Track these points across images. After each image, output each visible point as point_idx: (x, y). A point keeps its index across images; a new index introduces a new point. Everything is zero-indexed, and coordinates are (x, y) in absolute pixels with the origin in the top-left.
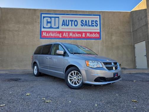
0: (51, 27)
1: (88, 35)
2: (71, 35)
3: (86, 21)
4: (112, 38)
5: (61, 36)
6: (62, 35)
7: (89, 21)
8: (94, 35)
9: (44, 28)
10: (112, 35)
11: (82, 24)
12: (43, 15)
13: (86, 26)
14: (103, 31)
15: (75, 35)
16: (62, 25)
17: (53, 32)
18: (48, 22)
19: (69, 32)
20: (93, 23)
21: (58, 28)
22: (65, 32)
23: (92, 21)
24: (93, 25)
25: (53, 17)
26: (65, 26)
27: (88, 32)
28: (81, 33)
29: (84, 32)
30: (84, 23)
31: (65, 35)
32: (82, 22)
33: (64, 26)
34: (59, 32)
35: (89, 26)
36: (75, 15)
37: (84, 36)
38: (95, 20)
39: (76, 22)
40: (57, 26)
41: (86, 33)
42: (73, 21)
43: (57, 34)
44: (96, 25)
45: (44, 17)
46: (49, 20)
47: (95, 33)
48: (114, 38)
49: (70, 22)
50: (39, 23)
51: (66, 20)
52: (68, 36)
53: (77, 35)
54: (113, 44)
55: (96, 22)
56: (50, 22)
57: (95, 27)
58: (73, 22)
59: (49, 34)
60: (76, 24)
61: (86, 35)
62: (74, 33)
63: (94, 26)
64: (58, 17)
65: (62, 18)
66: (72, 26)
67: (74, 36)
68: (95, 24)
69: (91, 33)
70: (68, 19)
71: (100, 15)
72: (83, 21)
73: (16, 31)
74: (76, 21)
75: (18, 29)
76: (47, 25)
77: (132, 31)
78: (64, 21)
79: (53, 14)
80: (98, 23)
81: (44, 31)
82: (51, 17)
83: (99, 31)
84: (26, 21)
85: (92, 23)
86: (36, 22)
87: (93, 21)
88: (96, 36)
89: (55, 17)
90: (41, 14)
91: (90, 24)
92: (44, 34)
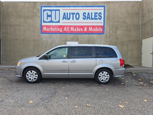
0: (51, 21)
1: (90, 29)
2: (72, 29)
3: (89, 13)
4: (117, 33)
5: (61, 31)
6: (63, 30)
7: (92, 13)
8: (96, 30)
9: (44, 22)
10: (117, 30)
11: (84, 18)
12: (43, 8)
13: (88, 19)
14: (107, 24)
15: (77, 30)
16: (63, 19)
17: (53, 27)
18: (48, 16)
19: (70, 26)
20: (97, 16)
21: (59, 22)
22: (66, 26)
23: (95, 13)
24: (96, 17)
25: (53, 10)
26: (66, 19)
27: (91, 26)
28: (83, 27)
29: (86, 26)
30: (86, 15)
31: (66, 29)
32: (84, 14)
33: (64, 19)
34: (60, 27)
35: (92, 19)
36: (77, 6)
37: (85, 30)
38: (98, 12)
39: (77, 15)
40: (57, 20)
41: (88, 27)
42: (74, 13)
43: (58, 28)
44: (100, 18)
45: (44, 10)
46: (49, 13)
47: (98, 27)
48: (119, 32)
49: (71, 15)
50: (39, 16)
51: (67, 13)
52: (69, 31)
53: (78, 30)
54: (117, 39)
55: (100, 14)
56: (51, 16)
57: (98, 21)
58: (75, 15)
59: (50, 29)
60: (77, 17)
61: (88, 29)
62: (75, 27)
63: (97, 19)
64: (59, 10)
65: (63, 10)
66: (73, 19)
67: (75, 30)
68: (98, 17)
69: (93, 27)
70: (69, 12)
71: (104, 7)
72: (86, 14)
73: (17, 25)
74: (78, 13)
75: (20, 24)
76: (47, 19)
77: (140, 24)
78: (64, 14)
79: (53, 7)
80: (102, 15)
81: (45, 26)
82: (51, 11)
83: (102, 24)
84: (26, 15)
85: (95, 16)
86: (36, 16)
87: (97, 13)
88: (99, 30)
89: (56, 10)
90: (42, 7)
91: (93, 17)
92: (45, 29)
